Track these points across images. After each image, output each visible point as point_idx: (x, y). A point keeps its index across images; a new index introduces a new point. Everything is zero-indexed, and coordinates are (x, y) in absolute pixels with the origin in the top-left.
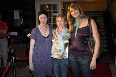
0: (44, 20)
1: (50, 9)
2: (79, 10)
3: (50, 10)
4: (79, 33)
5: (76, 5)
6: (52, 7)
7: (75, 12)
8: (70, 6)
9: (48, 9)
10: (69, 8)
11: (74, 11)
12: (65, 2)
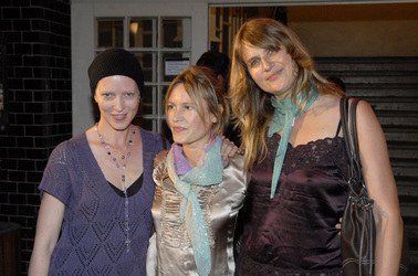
0: (123, 106)
1: (147, 42)
2: (291, 51)
3: (150, 46)
4: (293, 170)
5: (273, 30)
6: (157, 32)
7: (271, 65)
8: (241, 37)
9: (139, 40)
10: (236, 46)
11: (265, 59)
12: (226, 9)
